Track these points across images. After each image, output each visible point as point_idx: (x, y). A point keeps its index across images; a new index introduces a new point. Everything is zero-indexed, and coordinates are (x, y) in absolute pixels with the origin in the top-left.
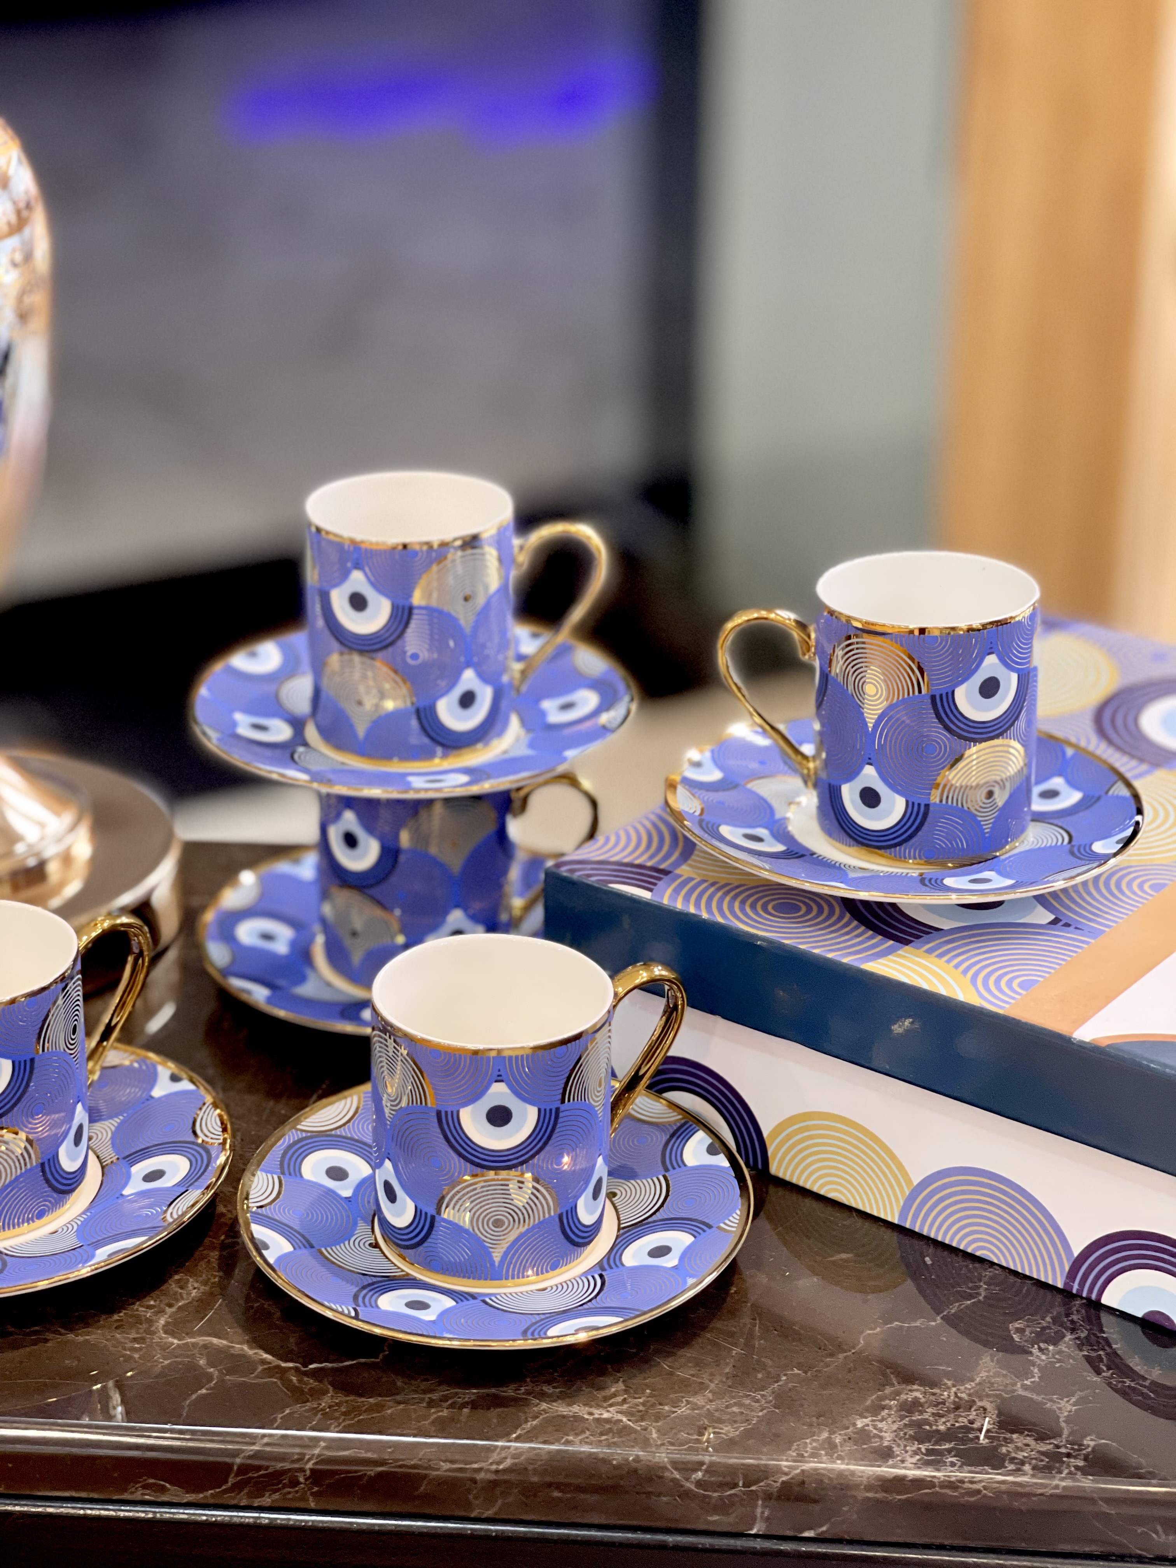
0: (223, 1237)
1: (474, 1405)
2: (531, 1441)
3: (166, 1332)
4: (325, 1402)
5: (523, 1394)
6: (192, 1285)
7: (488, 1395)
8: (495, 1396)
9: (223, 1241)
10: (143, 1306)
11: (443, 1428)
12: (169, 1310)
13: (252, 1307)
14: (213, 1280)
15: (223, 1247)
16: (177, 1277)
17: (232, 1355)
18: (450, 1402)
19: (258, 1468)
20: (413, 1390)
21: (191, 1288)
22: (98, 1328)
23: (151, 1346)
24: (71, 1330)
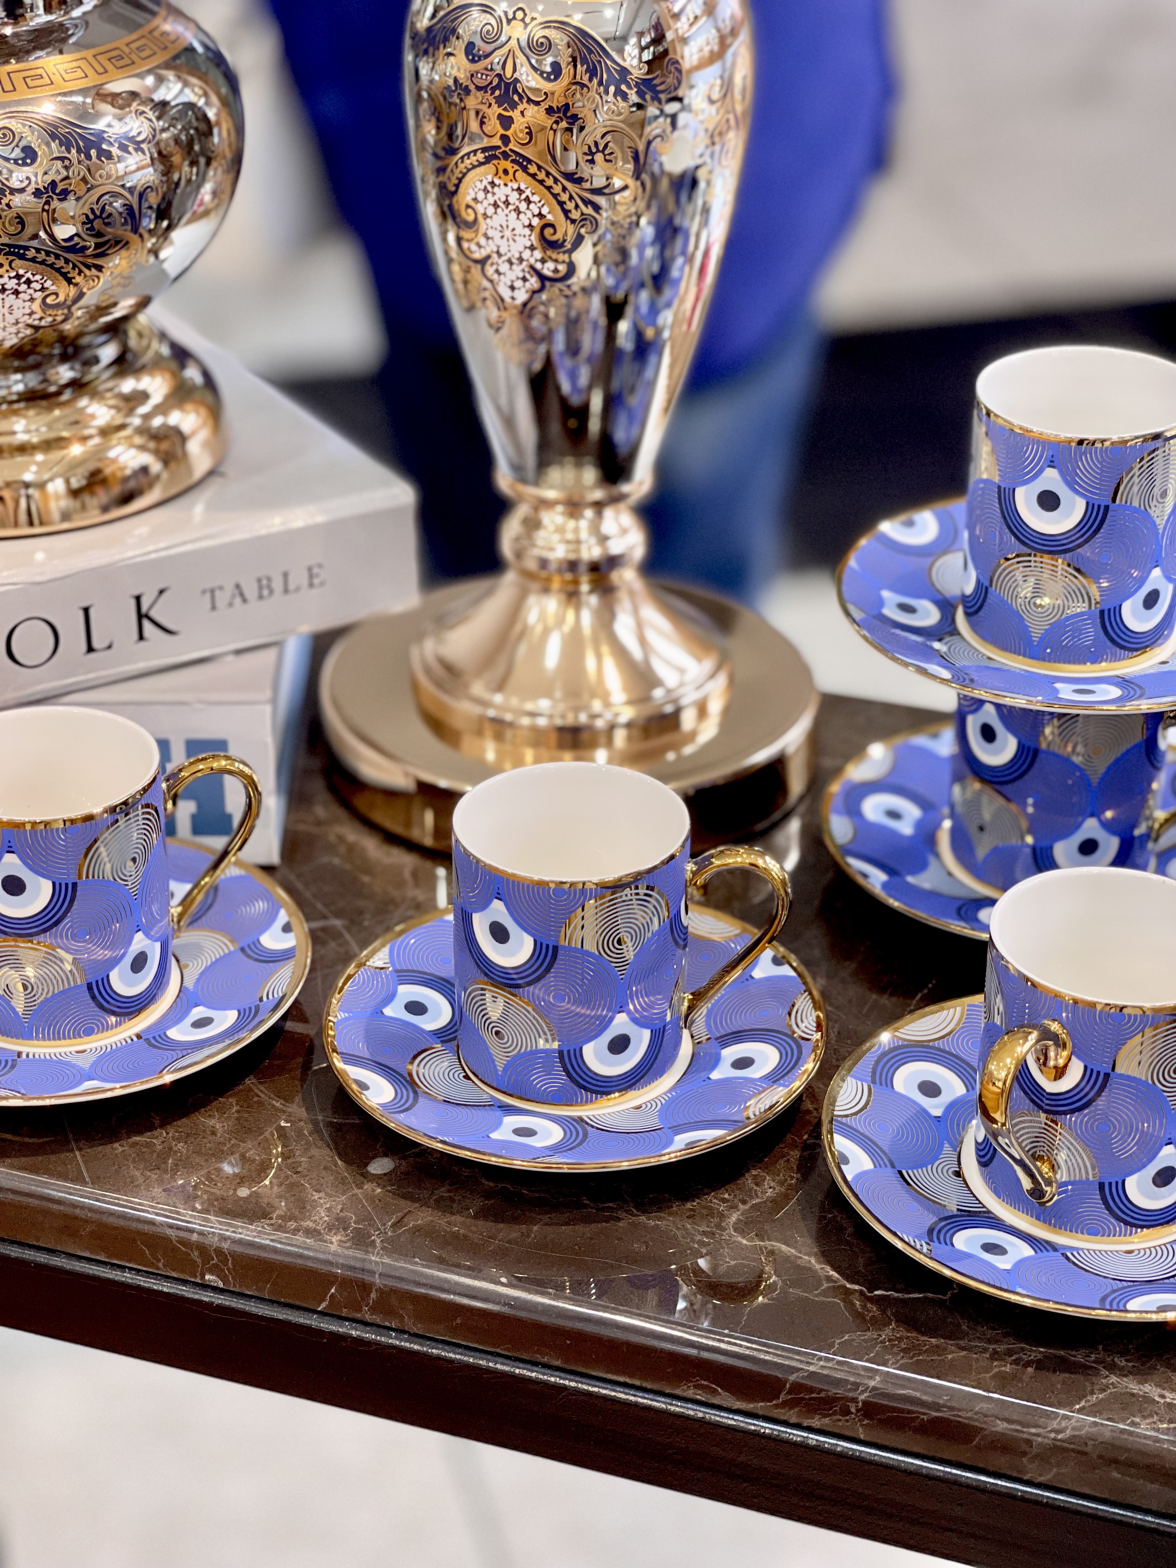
0: (805, 1137)
1: (1040, 1365)
2: (1095, 1416)
3: (735, 1230)
4: (886, 1333)
5: (1093, 1362)
6: (768, 1184)
7: (1056, 1356)
8: (1063, 1360)
9: (806, 1141)
10: (716, 1198)
11: (1003, 1384)
12: (741, 1206)
13: (825, 1218)
14: (789, 1182)
15: (806, 1147)
16: (754, 1172)
17: (799, 1266)
18: (1014, 1358)
19: (811, 1390)
20: (979, 1338)
21: (766, 1186)
22: (670, 1214)
23: (719, 1243)
24: (644, 1212)
